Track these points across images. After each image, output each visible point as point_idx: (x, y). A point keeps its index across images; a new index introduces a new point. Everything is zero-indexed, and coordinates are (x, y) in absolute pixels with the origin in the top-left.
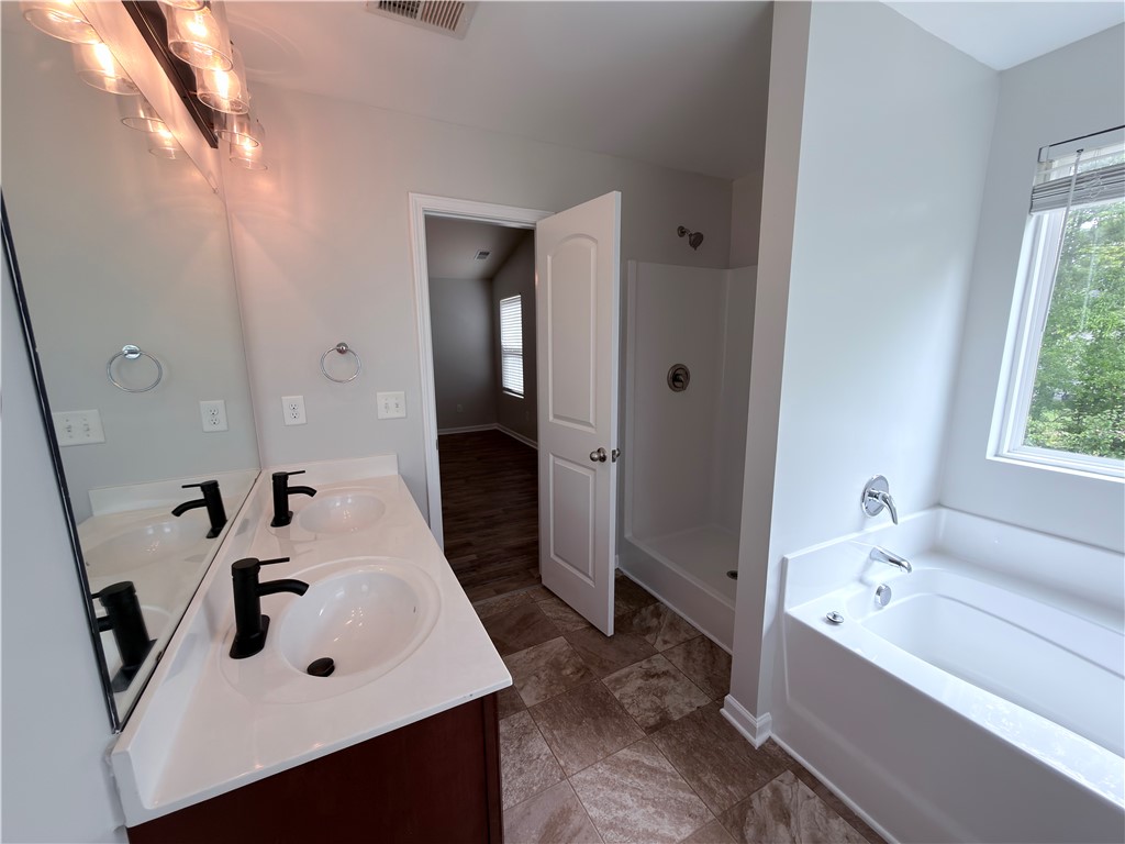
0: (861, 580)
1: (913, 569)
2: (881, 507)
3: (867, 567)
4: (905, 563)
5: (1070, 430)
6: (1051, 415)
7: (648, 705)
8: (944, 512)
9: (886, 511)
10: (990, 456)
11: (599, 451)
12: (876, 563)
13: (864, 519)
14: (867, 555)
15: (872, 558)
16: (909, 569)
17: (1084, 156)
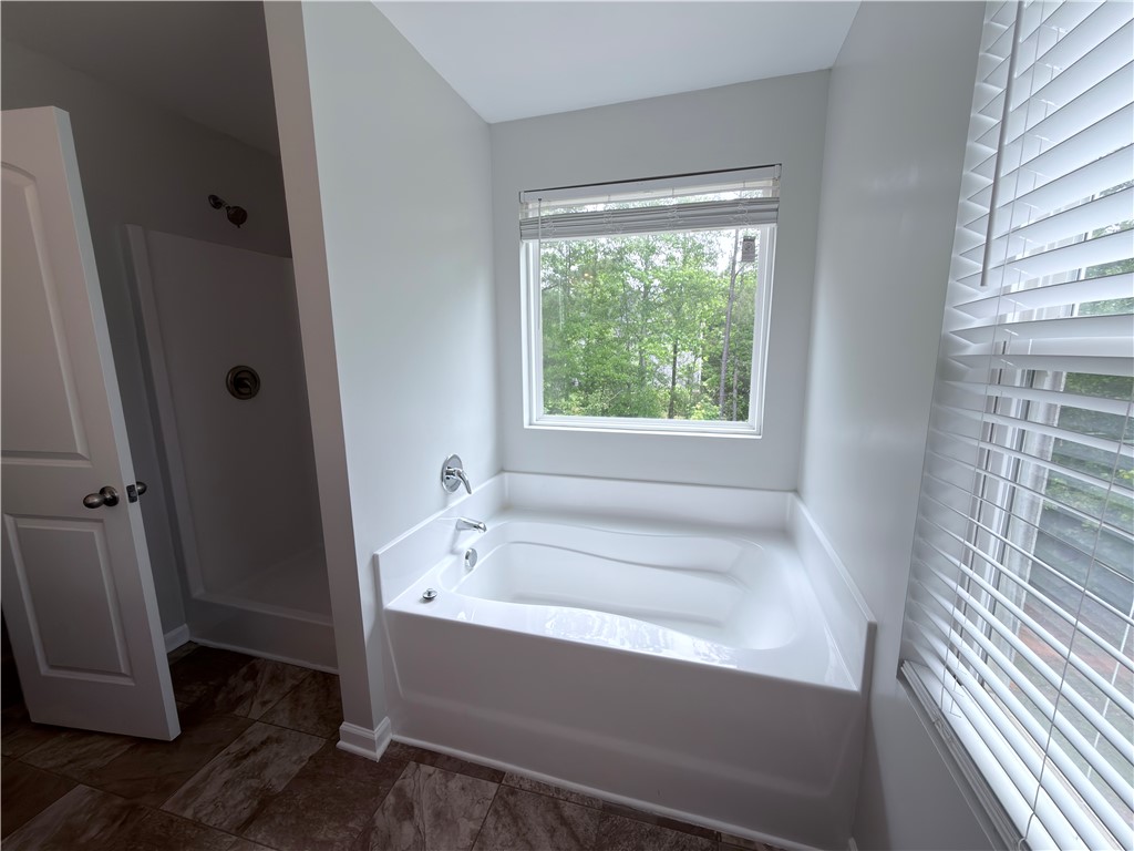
0: (453, 552)
1: (488, 529)
2: (457, 483)
3: (455, 539)
4: (481, 526)
5: (583, 406)
6: (573, 396)
7: (241, 796)
8: (506, 475)
9: (462, 485)
10: (526, 426)
11: (103, 491)
12: (462, 532)
13: (447, 494)
14: (454, 527)
15: (458, 529)
16: (485, 529)
17: (543, 204)
